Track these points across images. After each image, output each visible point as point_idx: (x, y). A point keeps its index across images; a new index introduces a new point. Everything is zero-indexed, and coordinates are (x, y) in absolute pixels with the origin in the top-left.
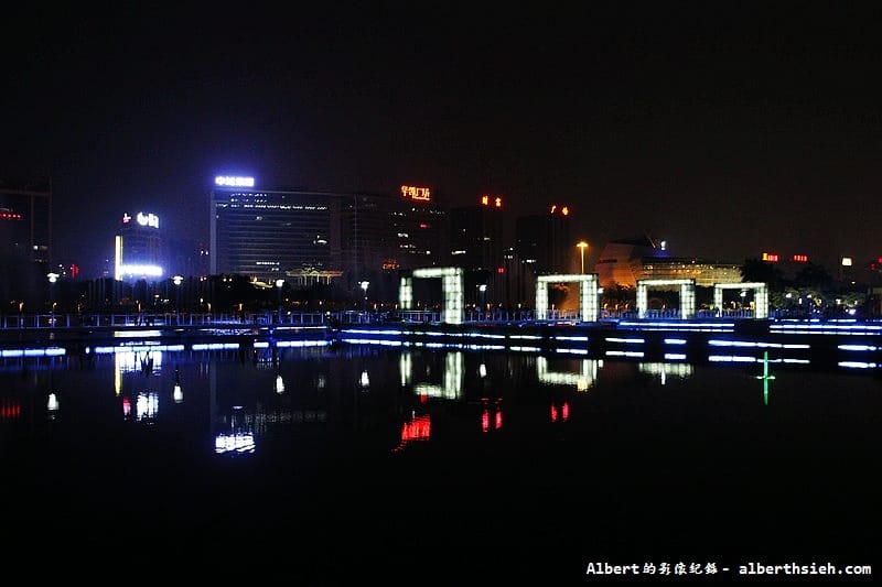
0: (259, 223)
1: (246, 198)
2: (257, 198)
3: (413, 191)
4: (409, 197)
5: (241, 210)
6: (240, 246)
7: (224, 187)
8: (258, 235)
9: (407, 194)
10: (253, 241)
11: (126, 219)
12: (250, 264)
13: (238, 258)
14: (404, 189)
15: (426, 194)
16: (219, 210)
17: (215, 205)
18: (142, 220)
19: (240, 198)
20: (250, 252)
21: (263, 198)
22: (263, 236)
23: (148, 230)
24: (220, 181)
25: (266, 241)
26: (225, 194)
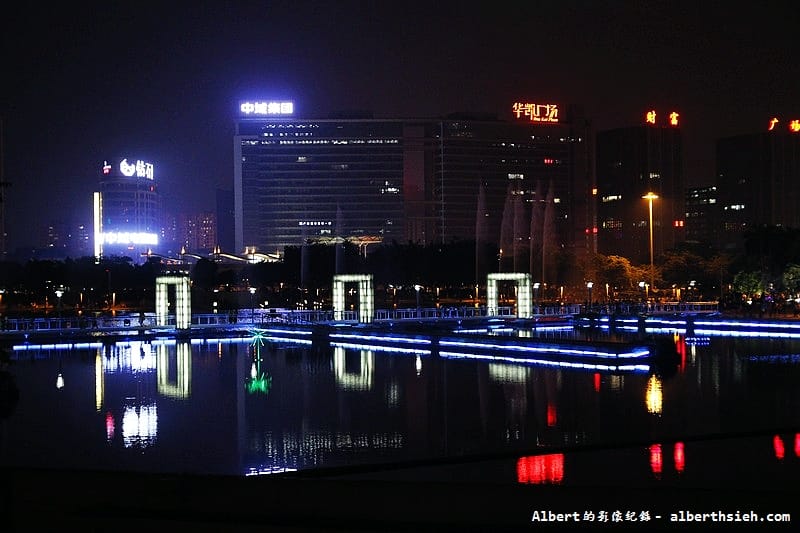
0: (302, 166)
1: (284, 130)
2: (299, 130)
3: (531, 110)
4: (525, 118)
5: (277, 149)
6: (275, 200)
7: (253, 116)
8: (301, 184)
9: (522, 114)
10: (293, 192)
11: (107, 168)
12: (290, 225)
13: (275, 216)
14: (518, 108)
15: (553, 112)
16: (246, 150)
17: (239, 143)
18: (126, 169)
19: (276, 131)
20: (290, 208)
21: (307, 130)
22: (308, 184)
23: (136, 183)
24: (247, 108)
25: (311, 192)
26: (255, 126)
